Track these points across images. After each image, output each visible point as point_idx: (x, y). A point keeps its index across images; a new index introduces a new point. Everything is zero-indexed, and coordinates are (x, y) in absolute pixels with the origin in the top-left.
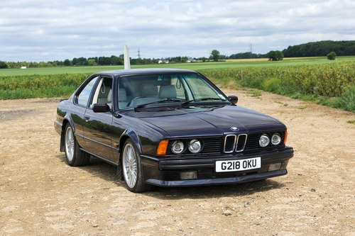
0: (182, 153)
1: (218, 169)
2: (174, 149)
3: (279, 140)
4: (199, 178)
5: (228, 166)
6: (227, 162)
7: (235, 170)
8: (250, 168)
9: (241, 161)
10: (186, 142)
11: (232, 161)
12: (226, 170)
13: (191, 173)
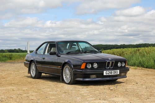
0: (91, 68)
1: (105, 74)
2: (88, 66)
3: (124, 64)
4: (97, 77)
5: (108, 73)
6: (108, 71)
7: (111, 74)
8: (116, 74)
9: (113, 71)
10: (92, 64)
11: (110, 71)
12: (107, 75)
13: (94, 76)
